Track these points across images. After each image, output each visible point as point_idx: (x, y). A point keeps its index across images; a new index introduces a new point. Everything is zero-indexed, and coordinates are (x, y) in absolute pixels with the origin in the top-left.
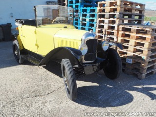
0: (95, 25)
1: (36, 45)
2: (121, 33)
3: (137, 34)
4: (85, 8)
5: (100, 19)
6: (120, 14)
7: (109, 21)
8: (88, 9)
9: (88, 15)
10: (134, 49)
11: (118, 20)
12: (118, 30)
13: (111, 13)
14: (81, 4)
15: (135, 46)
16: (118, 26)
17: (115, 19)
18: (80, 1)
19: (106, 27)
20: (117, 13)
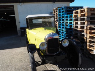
1: (29, 40)
2: (88, 31)
4: (67, 15)
5: (75, 22)
7: (81, 23)
9: (69, 19)
11: (87, 22)
12: (87, 29)
13: (81, 18)
14: (65, 13)
16: (87, 26)
17: (85, 21)
18: (64, 11)
19: (79, 27)
20: (85, 17)
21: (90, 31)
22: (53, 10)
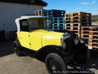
0: (64, 27)
1: (30, 44)
2: (82, 31)
3: (93, 31)
4: (56, 18)
5: (67, 24)
6: (81, 20)
7: (73, 24)
8: (58, 18)
9: (58, 21)
10: (93, 40)
11: (80, 24)
12: (80, 29)
13: (74, 20)
14: (53, 16)
15: (93, 38)
17: (78, 23)
18: (52, 14)
19: (72, 28)
20: (79, 20)
21: (84, 31)
22: (36, 12)
